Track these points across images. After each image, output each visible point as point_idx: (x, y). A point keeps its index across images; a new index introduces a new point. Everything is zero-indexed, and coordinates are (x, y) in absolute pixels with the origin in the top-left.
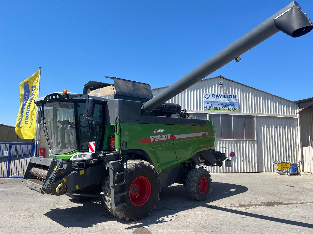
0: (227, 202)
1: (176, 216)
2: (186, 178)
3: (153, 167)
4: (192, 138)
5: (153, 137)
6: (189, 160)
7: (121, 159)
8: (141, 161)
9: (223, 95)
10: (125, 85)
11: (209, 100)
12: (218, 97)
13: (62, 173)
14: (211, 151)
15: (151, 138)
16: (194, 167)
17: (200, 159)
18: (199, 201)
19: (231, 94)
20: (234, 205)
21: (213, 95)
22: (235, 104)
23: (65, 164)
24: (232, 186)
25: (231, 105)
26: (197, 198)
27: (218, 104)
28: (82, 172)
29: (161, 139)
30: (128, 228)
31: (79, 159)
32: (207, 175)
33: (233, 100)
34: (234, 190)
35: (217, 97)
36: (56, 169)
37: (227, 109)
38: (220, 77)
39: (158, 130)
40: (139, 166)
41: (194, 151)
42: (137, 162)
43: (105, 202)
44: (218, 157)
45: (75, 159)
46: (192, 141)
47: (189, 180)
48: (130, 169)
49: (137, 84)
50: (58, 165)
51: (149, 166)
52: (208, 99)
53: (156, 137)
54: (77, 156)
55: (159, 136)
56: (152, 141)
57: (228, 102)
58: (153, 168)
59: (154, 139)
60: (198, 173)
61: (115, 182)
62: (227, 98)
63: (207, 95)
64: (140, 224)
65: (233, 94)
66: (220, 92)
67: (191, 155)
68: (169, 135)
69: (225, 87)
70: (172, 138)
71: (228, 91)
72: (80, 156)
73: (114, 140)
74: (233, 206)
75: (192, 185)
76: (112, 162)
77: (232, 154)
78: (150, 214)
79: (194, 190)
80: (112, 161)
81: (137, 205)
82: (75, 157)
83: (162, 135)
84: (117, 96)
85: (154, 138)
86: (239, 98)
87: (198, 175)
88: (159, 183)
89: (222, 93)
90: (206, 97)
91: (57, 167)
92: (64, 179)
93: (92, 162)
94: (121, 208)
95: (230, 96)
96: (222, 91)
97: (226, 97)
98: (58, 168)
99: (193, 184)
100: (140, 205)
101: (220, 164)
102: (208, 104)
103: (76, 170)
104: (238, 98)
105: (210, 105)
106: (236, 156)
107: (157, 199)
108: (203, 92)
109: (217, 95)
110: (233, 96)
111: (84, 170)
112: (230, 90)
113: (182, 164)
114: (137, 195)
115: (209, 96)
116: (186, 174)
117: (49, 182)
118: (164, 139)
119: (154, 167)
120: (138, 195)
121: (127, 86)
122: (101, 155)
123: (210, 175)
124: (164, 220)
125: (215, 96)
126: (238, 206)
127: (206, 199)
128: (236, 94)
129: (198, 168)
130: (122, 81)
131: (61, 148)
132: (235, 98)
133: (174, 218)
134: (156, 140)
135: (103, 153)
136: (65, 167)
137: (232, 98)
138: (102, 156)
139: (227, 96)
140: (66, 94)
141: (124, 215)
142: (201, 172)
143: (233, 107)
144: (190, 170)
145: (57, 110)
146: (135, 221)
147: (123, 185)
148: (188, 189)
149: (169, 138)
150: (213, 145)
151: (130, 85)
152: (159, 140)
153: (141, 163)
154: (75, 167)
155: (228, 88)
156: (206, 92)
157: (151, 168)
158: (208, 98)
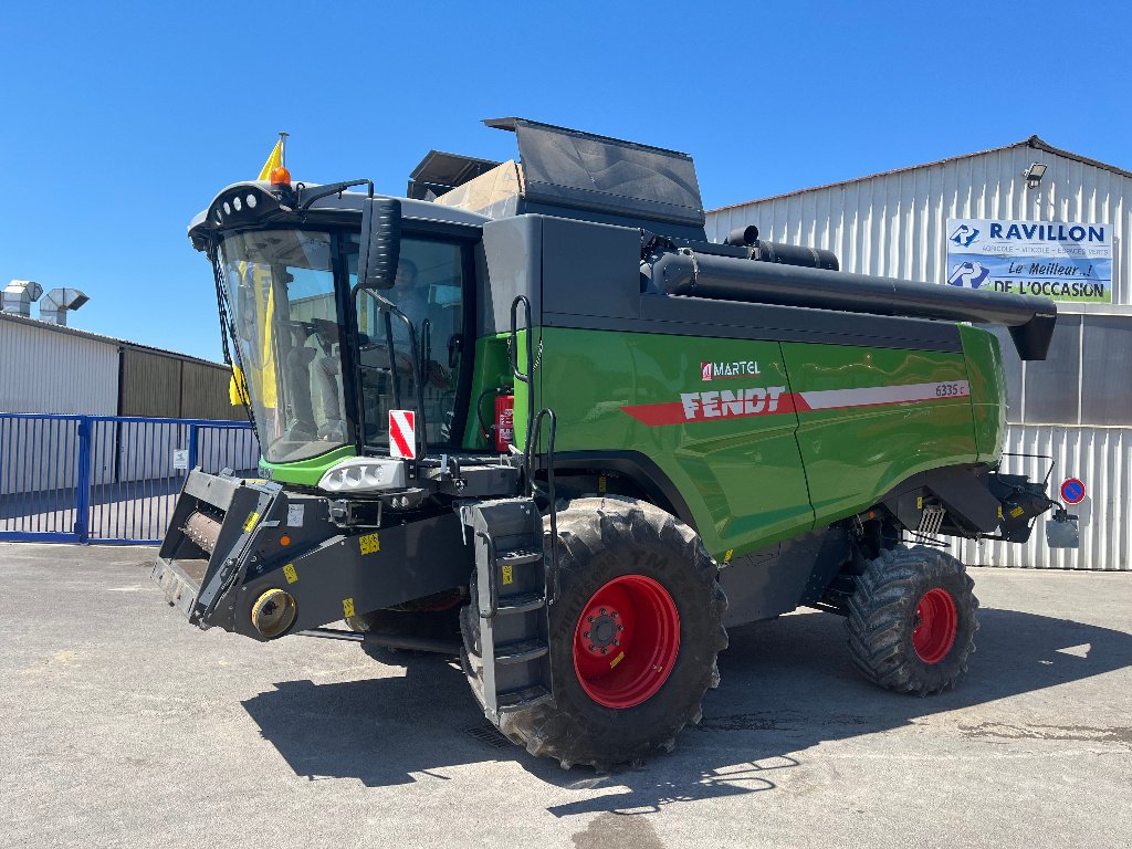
0: (1051, 713)
1: (797, 764)
2: (852, 588)
3: (688, 533)
4: (888, 405)
5: (696, 396)
6: (873, 508)
7: (531, 489)
8: (632, 505)
9: (1042, 228)
10: (569, 155)
11: (974, 248)
12: (1019, 238)
13: (285, 541)
14: (976, 471)
15: (688, 402)
16: (894, 540)
17: (924, 507)
18: (914, 694)
19: (1078, 220)
20: (1088, 728)
21: (993, 226)
22: (1097, 266)
23: (296, 506)
24: (1076, 632)
25: (1077, 273)
26: (901, 681)
27: (1015, 266)
28: (369, 544)
29: (737, 409)
30: (559, 811)
31: (353, 485)
32: (956, 580)
33: (1090, 248)
34: (1081, 651)
35: (1013, 238)
36: (251, 524)
37: (1059, 289)
38: (1031, 143)
39: (719, 366)
40: (619, 526)
41: (897, 470)
42: (614, 507)
43: (470, 679)
44: (1011, 498)
45: (336, 487)
46: (886, 423)
47: (864, 599)
48: (577, 539)
49: (628, 152)
50: (261, 508)
51: (668, 529)
52: (966, 245)
53: (707, 397)
54: (345, 472)
55: (727, 395)
56: (690, 414)
57: (1067, 255)
58: (688, 540)
59: (701, 406)
60: (909, 568)
61: (500, 597)
62: (1061, 238)
63: (964, 227)
64: (622, 790)
65: (1092, 220)
66: (1030, 215)
67: (878, 488)
68: (776, 392)
69: (1053, 191)
70: (791, 403)
71: (1065, 207)
72: (354, 472)
73: (511, 404)
74: (1086, 734)
75: (877, 622)
76: (486, 504)
77: (1074, 490)
78: (670, 746)
79: (890, 647)
80: (488, 498)
81: (611, 705)
82: (336, 476)
83: (740, 392)
84: (527, 203)
85: (699, 402)
86: (1120, 236)
87: (913, 577)
88: (720, 609)
89: (1037, 218)
90: (958, 239)
91: (256, 516)
92: (290, 572)
93: (400, 501)
94: (534, 713)
95: (1074, 229)
96: (1038, 208)
97: (1055, 233)
98: (260, 521)
99: (884, 618)
100: (623, 705)
101: (1017, 533)
102: (969, 266)
103: (341, 532)
104: (1115, 239)
105: (977, 273)
106: (1091, 497)
107: (708, 678)
108: (946, 214)
109: (1014, 227)
110: (1091, 230)
111: (376, 535)
112: (1076, 202)
113: (833, 525)
114: (614, 654)
115: (976, 232)
116: (853, 569)
117: (224, 579)
118: (750, 408)
119: (694, 534)
120: (622, 655)
121: (580, 162)
122: (438, 470)
123: (970, 583)
124: (737, 784)
125: (1004, 234)
126: (1111, 738)
127: (947, 689)
128: (1106, 220)
129: (910, 546)
130: (556, 137)
131: (294, 437)
132: (1101, 238)
133: (783, 778)
134: (709, 412)
135: (450, 463)
136: (296, 517)
137: (1081, 238)
138: (443, 474)
139: (1061, 228)
140: (283, 187)
141: (547, 743)
142: (925, 565)
143: (1085, 282)
144: (875, 555)
145: (290, 278)
146: (600, 775)
147: (541, 611)
148: (862, 641)
149: (773, 406)
150: (990, 444)
151: (593, 154)
152: (725, 413)
153: (632, 516)
154: (338, 519)
155: (1065, 193)
156: (959, 214)
157: (679, 537)
158: (970, 239)
